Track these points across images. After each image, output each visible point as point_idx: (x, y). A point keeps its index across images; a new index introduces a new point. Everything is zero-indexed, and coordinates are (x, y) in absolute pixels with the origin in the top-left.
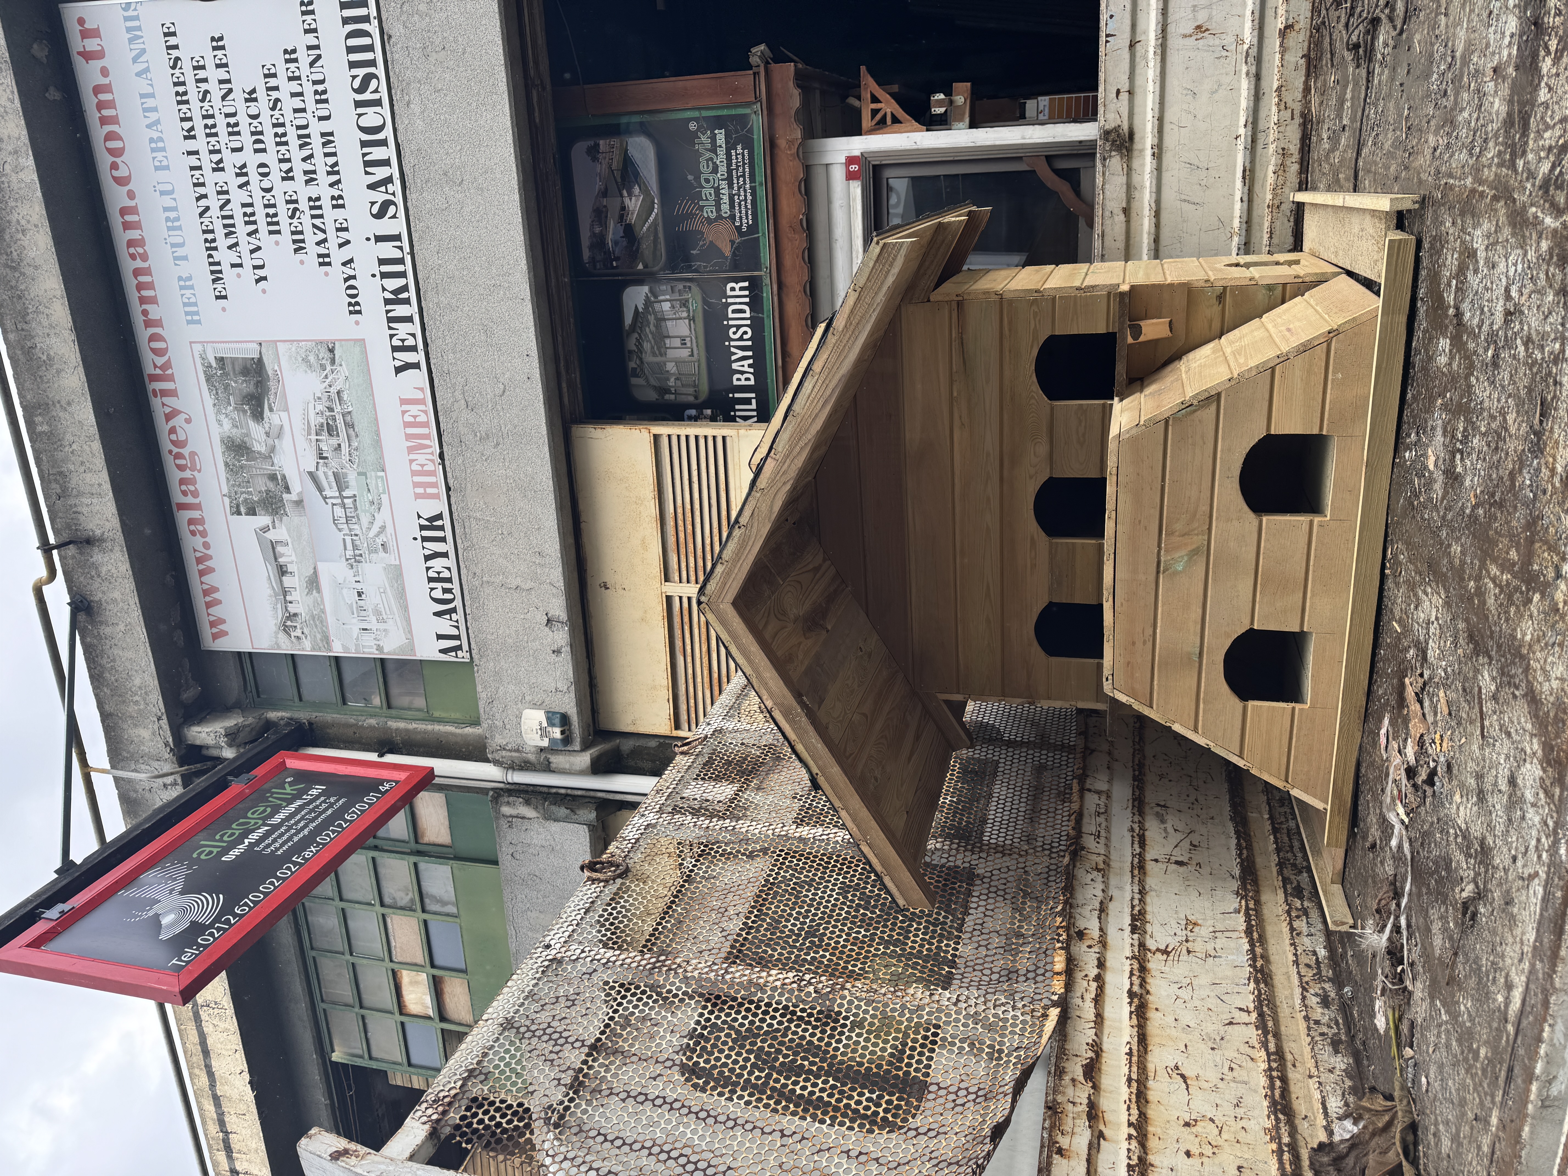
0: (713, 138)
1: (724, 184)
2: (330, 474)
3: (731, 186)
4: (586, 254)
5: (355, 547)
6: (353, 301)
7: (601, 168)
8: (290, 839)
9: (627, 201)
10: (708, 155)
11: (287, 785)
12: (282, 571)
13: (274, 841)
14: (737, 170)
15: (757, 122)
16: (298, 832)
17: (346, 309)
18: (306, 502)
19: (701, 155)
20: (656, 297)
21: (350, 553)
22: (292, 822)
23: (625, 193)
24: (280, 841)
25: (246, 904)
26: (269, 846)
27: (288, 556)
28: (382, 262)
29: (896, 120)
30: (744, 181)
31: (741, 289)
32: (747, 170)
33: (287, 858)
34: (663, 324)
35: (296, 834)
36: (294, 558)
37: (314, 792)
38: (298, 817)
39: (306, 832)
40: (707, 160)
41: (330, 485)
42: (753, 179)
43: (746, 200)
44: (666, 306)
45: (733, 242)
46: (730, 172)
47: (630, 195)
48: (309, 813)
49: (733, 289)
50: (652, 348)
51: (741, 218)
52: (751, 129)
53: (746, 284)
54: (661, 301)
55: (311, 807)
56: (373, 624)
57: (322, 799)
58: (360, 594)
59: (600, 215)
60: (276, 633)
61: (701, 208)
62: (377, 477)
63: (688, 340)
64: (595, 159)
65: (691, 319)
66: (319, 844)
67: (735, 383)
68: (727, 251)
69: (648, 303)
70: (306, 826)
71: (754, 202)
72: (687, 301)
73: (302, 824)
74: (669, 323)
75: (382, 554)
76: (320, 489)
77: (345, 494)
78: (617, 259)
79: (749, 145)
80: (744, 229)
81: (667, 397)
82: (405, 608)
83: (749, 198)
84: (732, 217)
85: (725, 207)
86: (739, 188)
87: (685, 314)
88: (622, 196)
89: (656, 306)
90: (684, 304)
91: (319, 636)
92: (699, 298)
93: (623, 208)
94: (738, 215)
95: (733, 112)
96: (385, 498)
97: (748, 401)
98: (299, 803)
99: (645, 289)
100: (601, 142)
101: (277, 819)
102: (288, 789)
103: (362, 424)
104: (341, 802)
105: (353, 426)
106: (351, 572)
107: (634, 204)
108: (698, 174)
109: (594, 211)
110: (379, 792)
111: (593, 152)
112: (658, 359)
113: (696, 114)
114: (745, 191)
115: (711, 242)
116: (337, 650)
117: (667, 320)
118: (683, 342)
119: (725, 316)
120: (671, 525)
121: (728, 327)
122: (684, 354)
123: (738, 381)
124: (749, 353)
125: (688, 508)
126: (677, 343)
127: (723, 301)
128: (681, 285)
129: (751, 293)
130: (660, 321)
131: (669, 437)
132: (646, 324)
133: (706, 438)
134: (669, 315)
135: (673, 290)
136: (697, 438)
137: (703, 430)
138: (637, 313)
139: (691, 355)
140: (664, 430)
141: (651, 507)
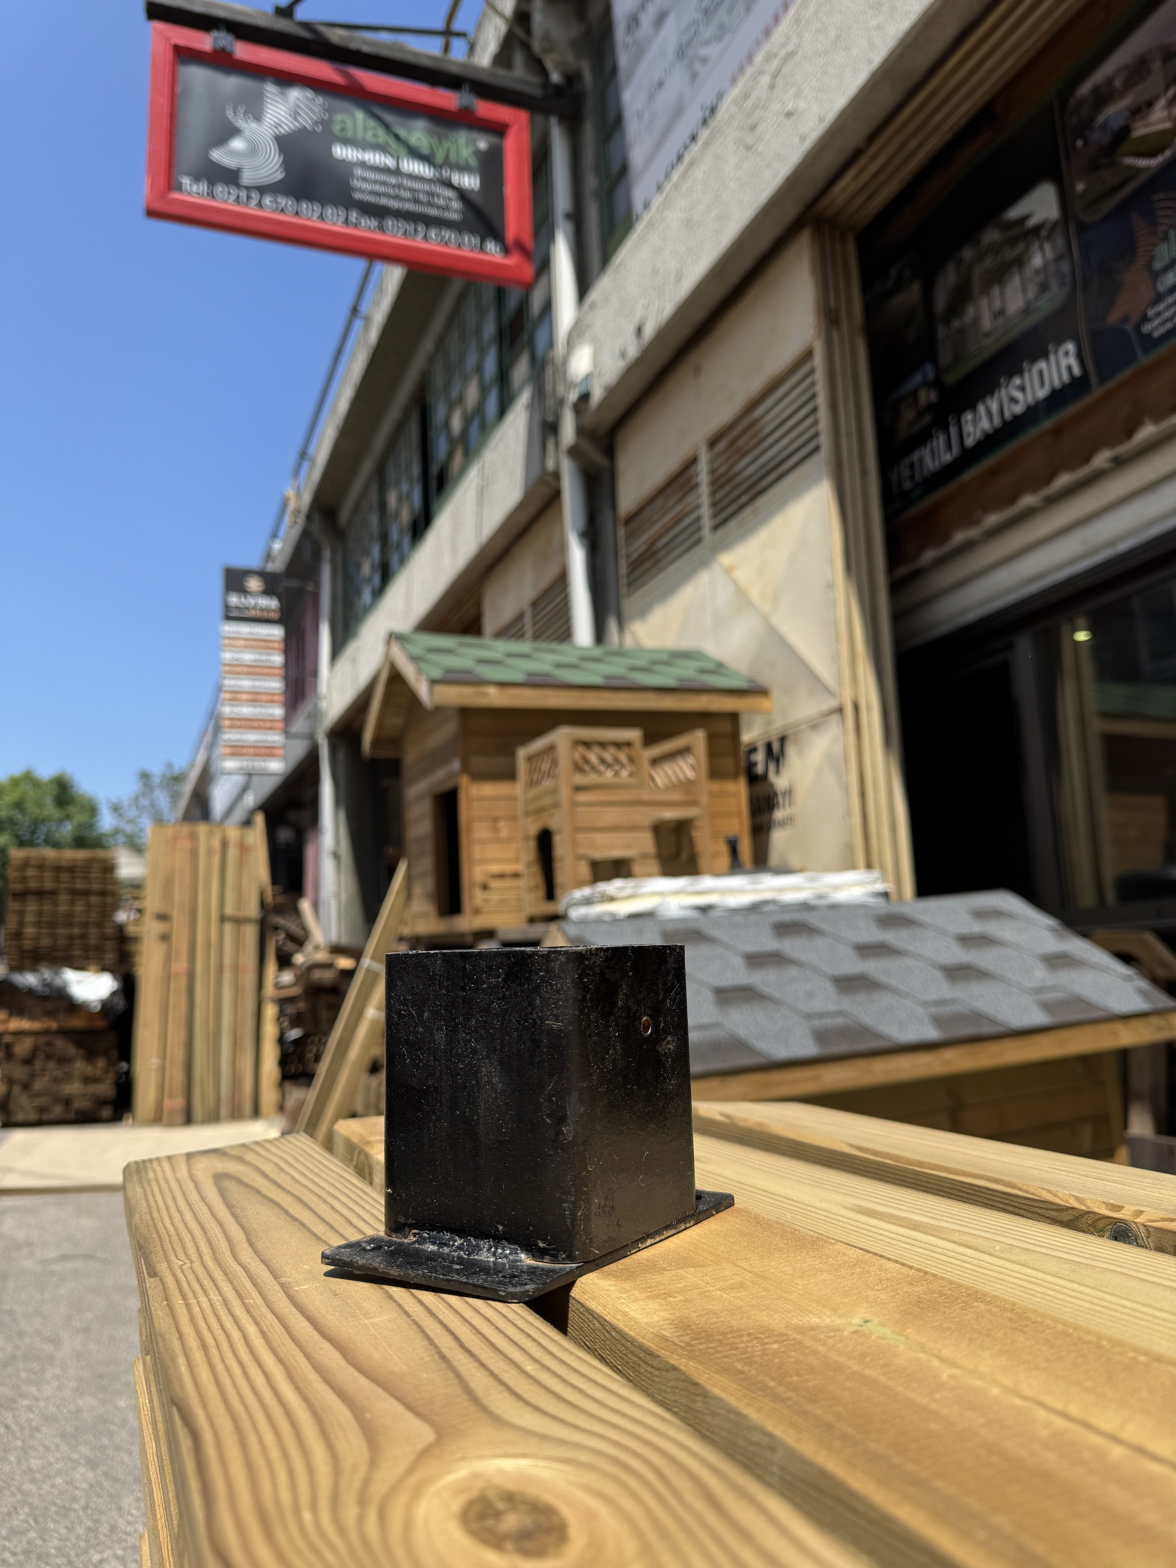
4: (1087, 87)
8: (383, 195)
9: (1160, 104)
11: (471, 148)
16: (396, 197)
20: (1049, 237)
22: (404, 183)
24: (376, 188)
26: (365, 180)
34: (1016, 269)
35: (389, 196)
37: (466, 181)
39: (398, 204)
44: (1037, 261)
45: (1125, 319)
49: (1067, 354)
50: (988, 272)
53: (1077, 371)
54: (1042, 249)
55: (439, 190)
57: (456, 194)
59: (1137, 71)
65: (1026, 311)
67: (963, 420)
68: (1114, 318)
69: (1037, 230)
70: (403, 200)
73: (404, 194)
74: (1018, 278)
78: (1086, 141)
80: (1147, 328)
81: (941, 327)
84: (1159, 298)
87: (1031, 297)
88: (1166, 90)
89: (1035, 246)
90: (1044, 288)
91: (630, 67)
92: (1053, 306)
93: (1150, 106)
94: (1161, 307)
97: (950, 447)
99: (1054, 214)
102: (466, 153)
104: (454, 216)
107: (1158, 118)
112: (977, 288)
115: (1122, 283)
117: (1021, 272)
118: (999, 314)
119: (1034, 360)
120: (746, 422)
121: (1020, 372)
122: (987, 323)
123: (967, 422)
124: (997, 421)
125: (760, 436)
126: (997, 304)
127: (1051, 347)
128: (1065, 267)
129: (1065, 387)
130: (1020, 262)
131: (812, 371)
132: (1012, 242)
133: (816, 423)
134: (1028, 271)
135: (1058, 259)
136: (815, 410)
137: (823, 414)
138: (1023, 220)
139: (987, 335)
140: (818, 360)
141: (755, 384)
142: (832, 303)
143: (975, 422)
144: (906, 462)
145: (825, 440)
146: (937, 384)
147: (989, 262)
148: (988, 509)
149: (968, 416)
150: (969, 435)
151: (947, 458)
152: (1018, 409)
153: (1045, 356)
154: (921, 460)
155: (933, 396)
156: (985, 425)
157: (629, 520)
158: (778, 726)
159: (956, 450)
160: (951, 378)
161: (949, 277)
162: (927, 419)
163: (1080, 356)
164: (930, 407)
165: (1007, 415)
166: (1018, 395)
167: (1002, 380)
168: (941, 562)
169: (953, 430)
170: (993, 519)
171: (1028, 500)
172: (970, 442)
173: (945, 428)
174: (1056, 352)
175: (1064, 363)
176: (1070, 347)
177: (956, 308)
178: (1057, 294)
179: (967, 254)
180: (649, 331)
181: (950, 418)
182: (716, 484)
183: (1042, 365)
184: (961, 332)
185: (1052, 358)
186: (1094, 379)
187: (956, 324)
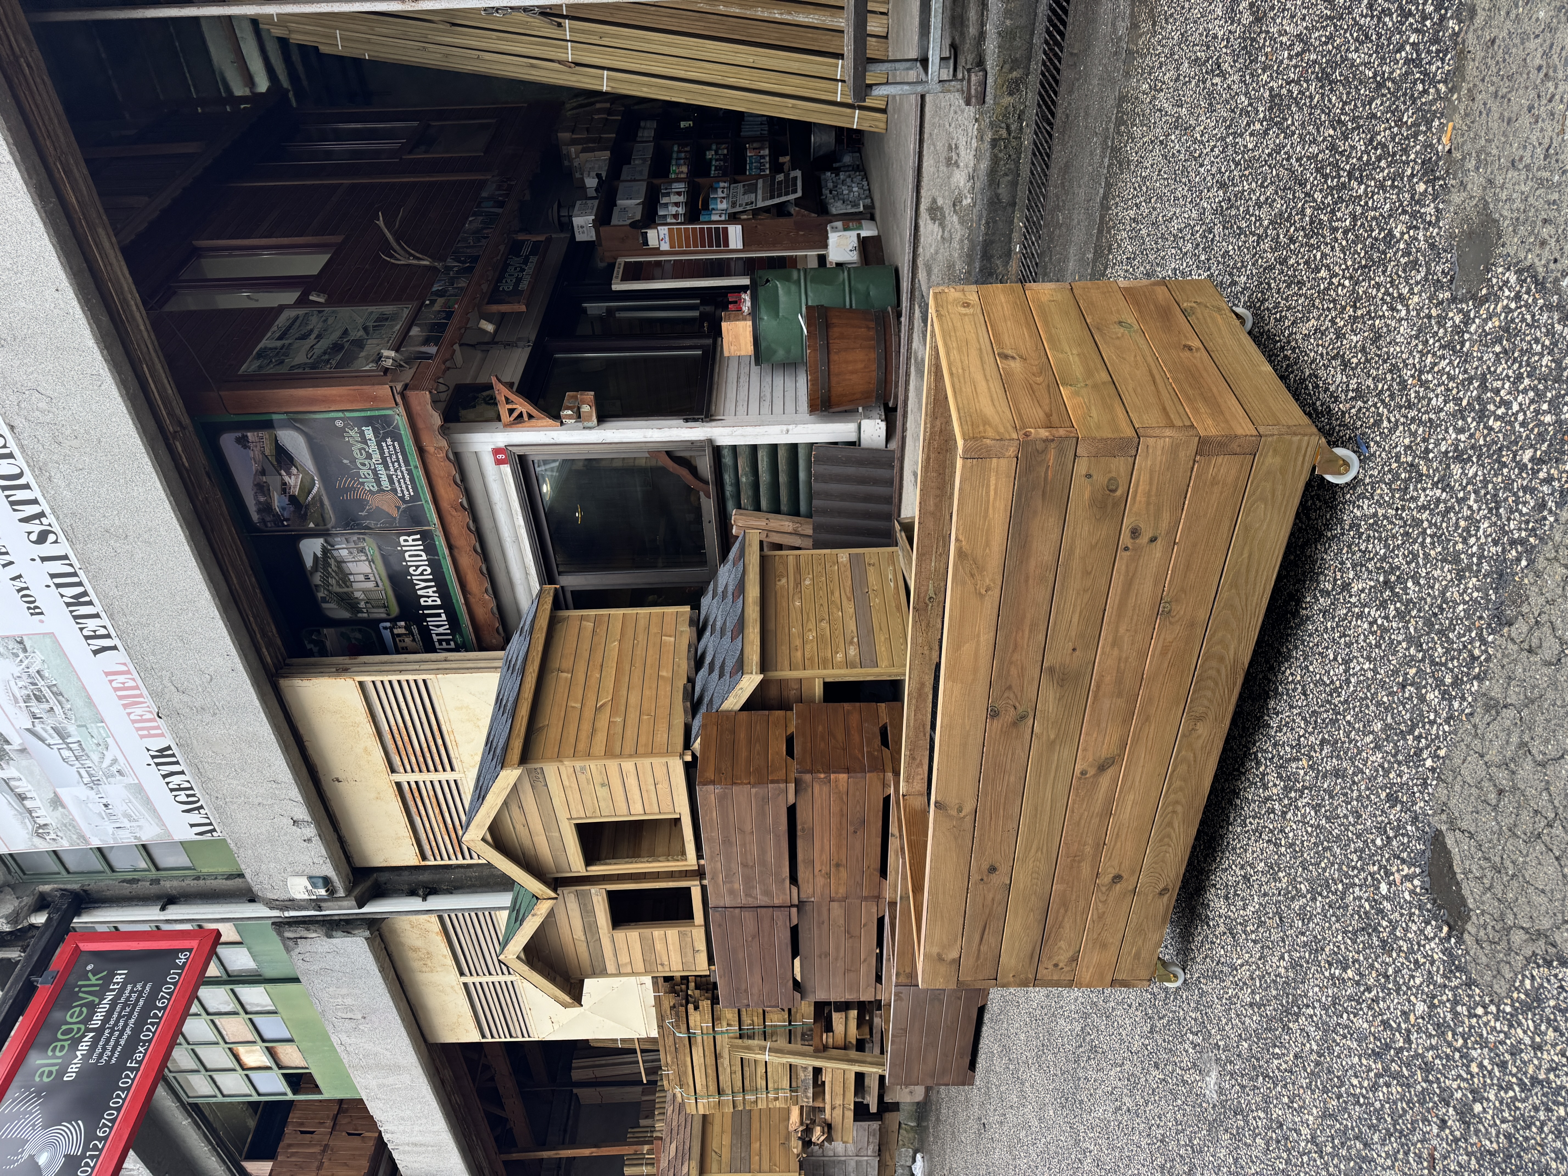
0: (362, 434)
1: (380, 467)
2: (49, 728)
3: (387, 468)
4: (255, 517)
5: (90, 775)
6: (32, 606)
7: (255, 453)
8: (117, 1043)
9: (287, 479)
10: (359, 445)
11: (90, 975)
12: (21, 798)
13: (104, 1049)
14: (390, 456)
15: (400, 420)
16: (122, 1032)
17: (27, 613)
18: (29, 750)
19: (352, 445)
20: (332, 546)
21: (87, 779)
22: (112, 1022)
23: (283, 472)
24: (109, 1048)
25: (105, 1125)
26: (101, 1056)
27: (23, 787)
28: (53, 576)
29: (530, 417)
30: (400, 465)
31: (413, 540)
32: (400, 457)
33: (121, 1066)
34: (344, 565)
35: (120, 1036)
36: (30, 787)
37: (118, 979)
38: (115, 1015)
39: (128, 1031)
40: (360, 450)
41: (50, 735)
42: (407, 463)
43: (404, 478)
44: (344, 553)
45: (398, 508)
46: (384, 459)
47: (289, 474)
48: (123, 1008)
49: (406, 541)
50: (338, 582)
51: (402, 491)
52: (397, 425)
53: (418, 536)
54: (338, 549)
55: (123, 1000)
56: (126, 823)
57: (129, 987)
58: (106, 806)
59: (262, 488)
60: (31, 839)
61: (363, 484)
62: (98, 728)
63: (371, 576)
64: (245, 447)
66: (145, 1042)
67: (424, 605)
68: (395, 514)
69: (325, 551)
70: (126, 1025)
71: (412, 480)
72: (364, 548)
73: (121, 1023)
74: (349, 565)
75: (119, 777)
76: (42, 740)
77: (68, 741)
78: (286, 520)
79: (396, 437)
80: (407, 497)
81: (360, 615)
82: (154, 811)
83: (407, 477)
84: (394, 490)
85: (385, 484)
86: (396, 471)
87: (364, 558)
88: (280, 475)
89: (335, 553)
90: (362, 550)
91: (74, 837)
92: (375, 546)
93: (285, 484)
94: (399, 489)
95: (377, 413)
96: (110, 741)
97: (437, 615)
98: (110, 996)
99: (321, 541)
100: (249, 434)
101: (97, 1021)
102: (93, 980)
103: (69, 691)
104: (148, 988)
105: (61, 694)
106: (93, 793)
107: (294, 481)
108: (353, 461)
109: (255, 485)
110: (177, 967)
111: (243, 442)
112: (346, 590)
113: (340, 415)
114: (402, 472)
115: (377, 507)
116: (96, 843)
117: (347, 563)
118: (367, 577)
119: (403, 560)
120: (388, 738)
121: (408, 567)
122: (370, 585)
124: (431, 583)
125: (402, 727)
126: (361, 578)
127: (399, 549)
128: (354, 538)
129: (424, 543)
130: (340, 563)
131: (373, 683)
132: (326, 566)
133: (408, 682)
134: (348, 558)
135: (347, 541)
136: (400, 682)
138: (316, 558)
139: (377, 586)
140: (368, 678)
143: (427, 597)
144: (437, 644)
145: (422, 677)
147: (332, 581)
149: (422, 601)
150: (434, 602)
151: (443, 616)
152: (428, 571)
153: (403, 552)
154: (437, 635)
155: (401, 624)
156: (431, 591)
159: (440, 611)
160: (395, 610)
161: (331, 607)
162: (414, 626)
163: (410, 534)
165: (429, 577)
166: (420, 570)
167: (408, 579)
169: (428, 611)
172: (438, 601)
173: (425, 616)
174: (402, 547)
175: (410, 543)
177: (353, 605)
178: (368, 544)
180: (301, 811)
181: (419, 613)
182: (422, 765)
184: (368, 602)
185: (405, 549)
186: (425, 527)
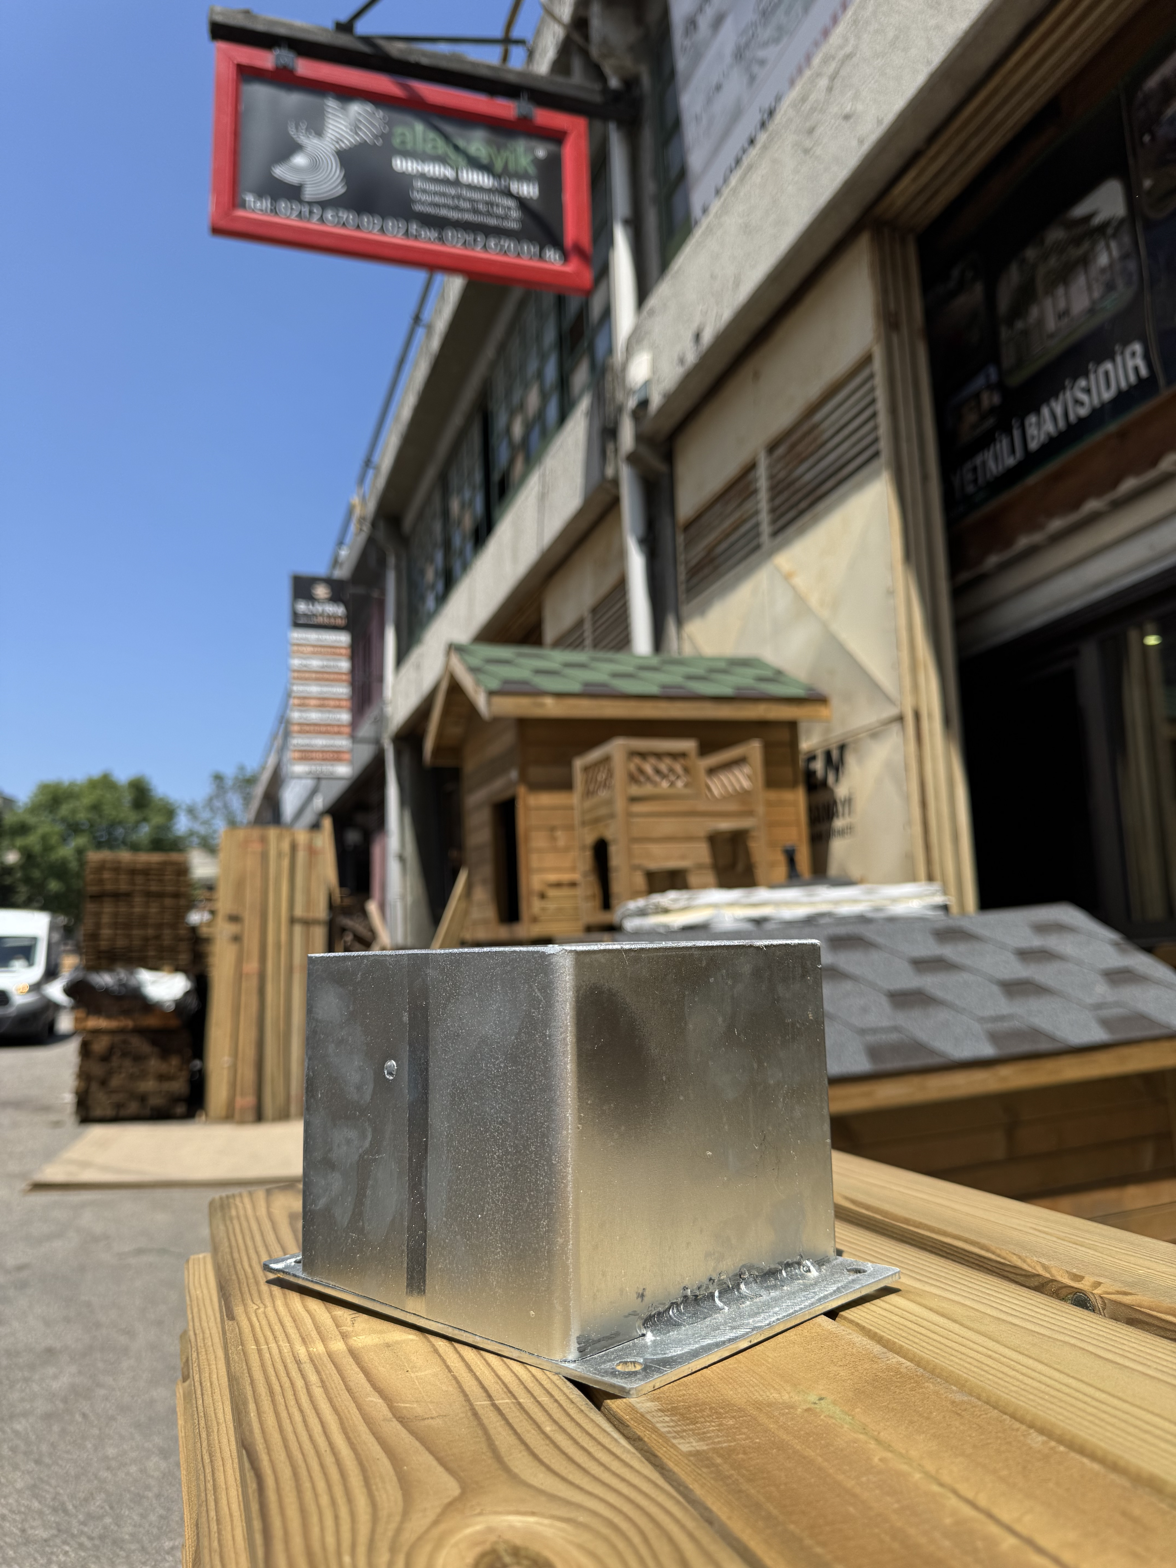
8: (441, 206)
11: (529, 156)
13: (435, 193)
20: (1114, 236)
22: (468, 194)
24: (436, 199)
26: (424, 191)
31: (1136, 369)
34: (1081, 268)
35: (451, 208)
39: (457, 215)
44: (1103, 260)
49: (1134, 354)
50: (1052, 271)
54: (1108, 247)
60: (683, 20)
63: (1066, 320)
65: (1092, 311)
67: (1027, 423)
69: (1102, 228)
70: (464, 210)
72: (1114, 289)
73: (466, 205)
74: (1083, 277)
75: (747, 81)
78: (1153, 137)
81: (1004, 328)
87: (1097, 296)
89: (1101, 246)
90: (1110, 287)
91: (688, 70)
92: (1120, 305)
96: (785, 40)
97: (1013, 451)
99: (1121, 211)
101: (467, 176)
104: (512, 225)
106: (730, 60)
117: (1086, 272)
118: (1064, 314)
119: (1099, 361)
120: (805, 427)
121: (1086, 374)
122: (1051, 324)
123: (1031, 425)
124: (1062, 424)
125: (819, 441)
126: (1062, 305)
127: (1117, 348)
128: (1132, 265)
129: (1131, 388)
130: (1085, 261)
131: (871, 376)
132: (1077, 241)
133: (875, 428)
134: (1094, 271)
135: (1125, 257)
136: (874, 415)
137: (883, 420)
138: (1088, 218)
139: (1051, 336)
140: (878, 365)
141: (814, 390)
142: (892, 306)
143: (1039, 425)
144: (968, 466)
145: (884, 445)
146: (1000, 386)
147: (1053, 262)
148: (1051, 514)
149: (1032, 419)
150: (1033, 438)
151: (1011, 462)
152: (1083, 412)
153: (1112, 357)
154: (984, 463)
155: (996, 399)
156: (1049, 427)
157: (688, 526)
158: (837, 734)
159: (1019, 454)
160: (1015, 380)
161: (1013, 276)
162: (991, 422)
163: (1147, 357)
164: (993, 410)
165: (1072, 418)
166: (1084, 397)
167: (1067, 382)
168: (1004, 567)
169: (1016, 433)
170: (1057, 524)
171: (1093, 505)
172: (1033, 445)
173: (1009, 432)
174: (1122, 353)
175: (1130, 364)
176: (1137, 347)
177: (1019, 309)
178: (1123, 294)
179: (1031, 253)
180: (708, 337)
181: (1013, 421)
182: (775, 490)
183: (1109, 366)
184: (1025, 333)
185: (1119, 359)
186: (1162, 381)
187: (1019, 325)
